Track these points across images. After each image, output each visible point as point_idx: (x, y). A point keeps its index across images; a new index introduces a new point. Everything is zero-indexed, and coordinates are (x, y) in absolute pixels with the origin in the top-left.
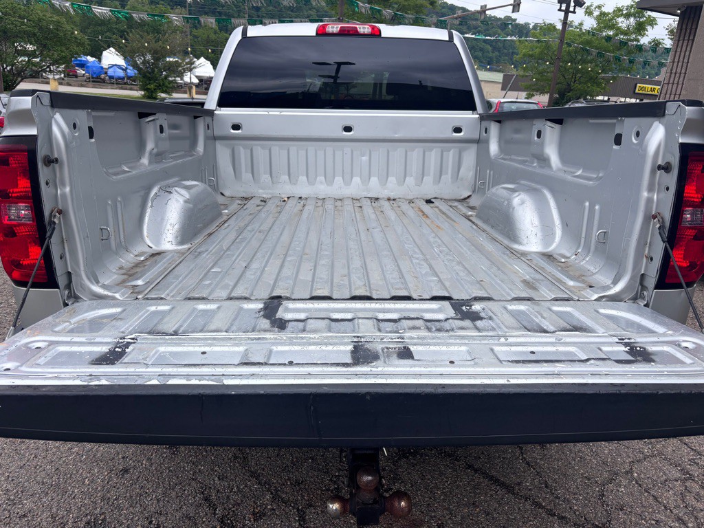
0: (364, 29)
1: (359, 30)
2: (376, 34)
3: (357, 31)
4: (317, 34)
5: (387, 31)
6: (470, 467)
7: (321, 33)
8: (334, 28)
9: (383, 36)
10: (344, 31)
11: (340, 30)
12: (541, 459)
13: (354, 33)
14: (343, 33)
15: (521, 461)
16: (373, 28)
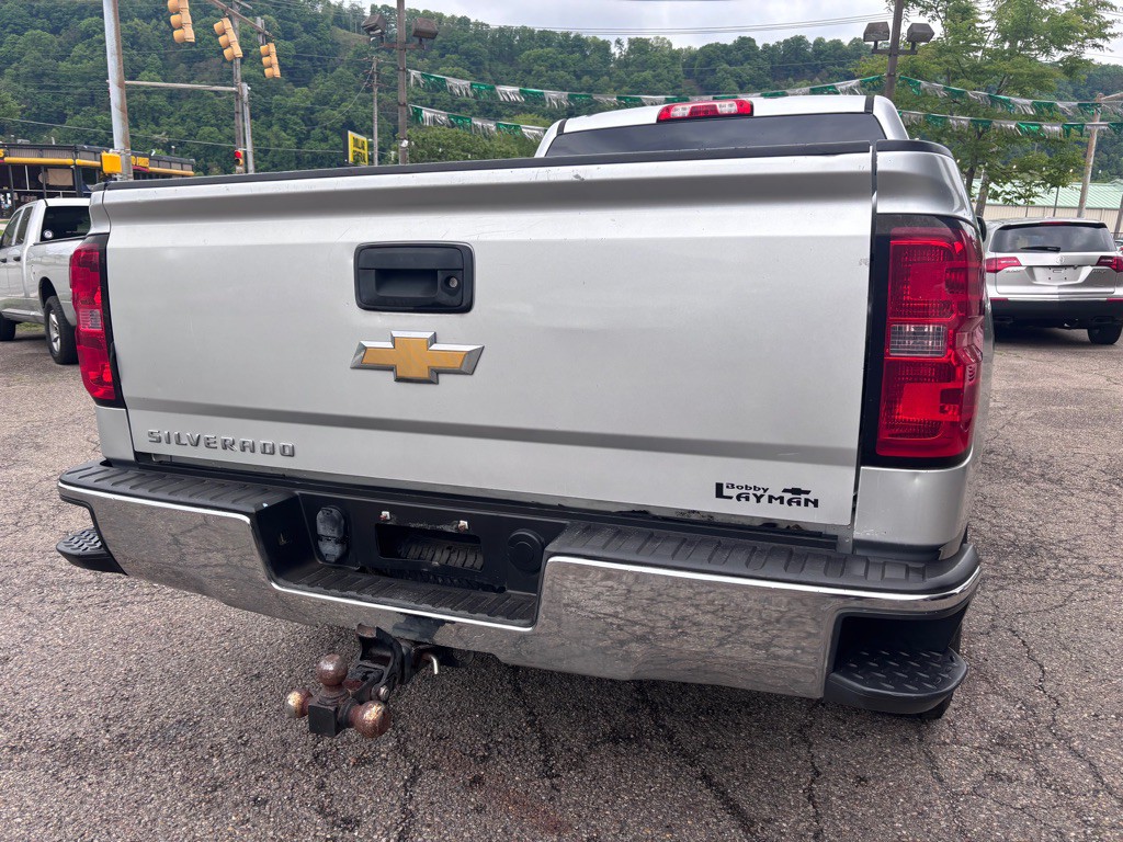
0: (726, 106)
1: (719, 109)
2: (746, 111)
3: (716, 111)
4: (658, 120)
5: (764, 106)
6: (705, 777)
7: (664, 118)
8: (681, 110)
9: (756, 114)
10: (697, 112)
11: (691, 113)
12: (841, 798)
13: (711, 114)
14: (696, 115)
15: (801, 791)
16: (740, 104)
